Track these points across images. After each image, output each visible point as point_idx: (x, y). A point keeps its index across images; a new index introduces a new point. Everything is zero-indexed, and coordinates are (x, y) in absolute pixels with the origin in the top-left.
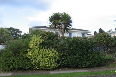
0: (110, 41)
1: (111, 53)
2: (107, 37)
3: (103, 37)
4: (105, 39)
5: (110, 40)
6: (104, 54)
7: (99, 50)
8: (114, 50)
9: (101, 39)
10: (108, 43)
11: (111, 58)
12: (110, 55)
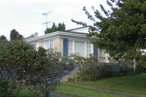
0: (30, 58)
1: (34, 83)
2: (25, 50)
3: (17, 49)
4: (19, 53)
5: (30, 55)
6: (17, 86)
7: (7, 78)
8: (39, 77)
9: (13, 54)
10: (27, 62)
11: (33, 93)
12: (32, 87)
